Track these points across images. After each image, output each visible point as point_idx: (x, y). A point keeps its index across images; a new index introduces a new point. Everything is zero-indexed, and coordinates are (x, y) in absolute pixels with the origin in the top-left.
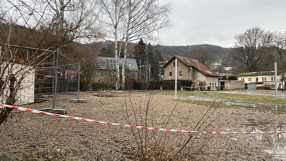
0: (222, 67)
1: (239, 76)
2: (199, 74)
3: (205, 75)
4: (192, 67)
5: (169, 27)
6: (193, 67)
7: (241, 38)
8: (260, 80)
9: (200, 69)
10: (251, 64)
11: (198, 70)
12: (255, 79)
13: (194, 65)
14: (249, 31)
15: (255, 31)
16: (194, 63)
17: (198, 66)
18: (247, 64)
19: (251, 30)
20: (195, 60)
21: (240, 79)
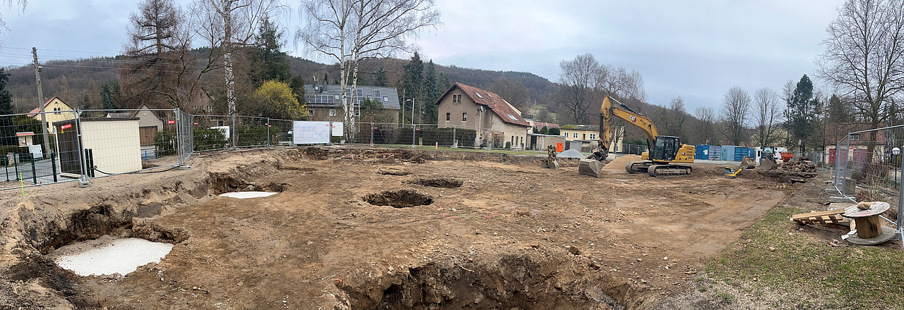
0: (546, 113)
1: (562, 129)
2: (495, 120)
3: (504, 122)
4: (483, 105)
5: (437, 26)
6: (485, 106)
7: (568, 68)
8: (588, 138)
9: (497, 110)
10: (579, 112)
11: (493, 112)
12: (582, 136)
13: (487, 103)
14: (580, 59)
15: (588, 61)
16: (490, 99)
17: (495, 105)
18: (575, 111)
19: (583, 58)
20: (493, 94)
21: (562, 133)
